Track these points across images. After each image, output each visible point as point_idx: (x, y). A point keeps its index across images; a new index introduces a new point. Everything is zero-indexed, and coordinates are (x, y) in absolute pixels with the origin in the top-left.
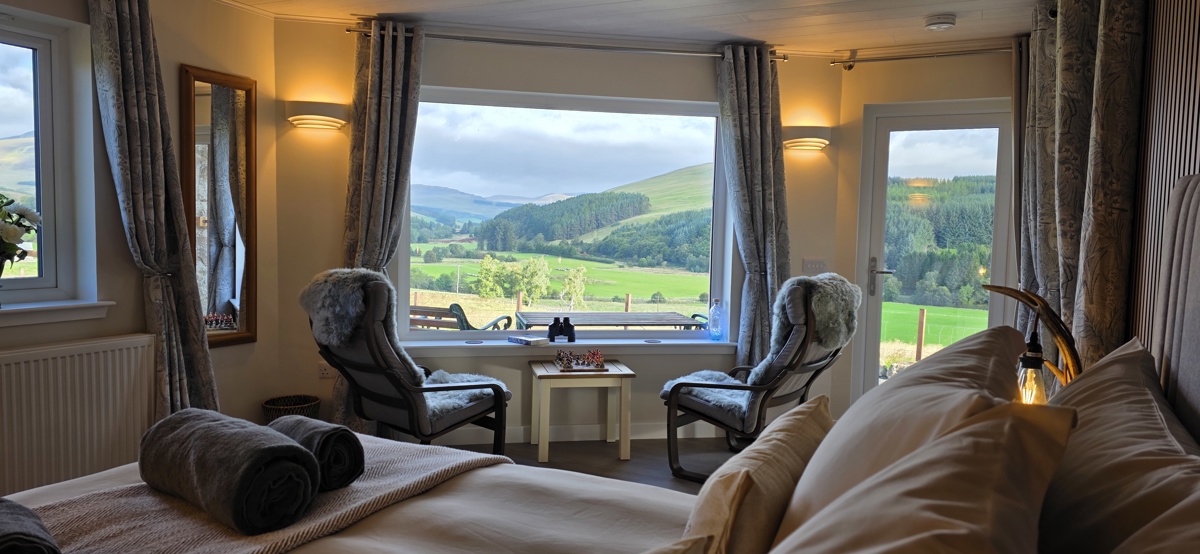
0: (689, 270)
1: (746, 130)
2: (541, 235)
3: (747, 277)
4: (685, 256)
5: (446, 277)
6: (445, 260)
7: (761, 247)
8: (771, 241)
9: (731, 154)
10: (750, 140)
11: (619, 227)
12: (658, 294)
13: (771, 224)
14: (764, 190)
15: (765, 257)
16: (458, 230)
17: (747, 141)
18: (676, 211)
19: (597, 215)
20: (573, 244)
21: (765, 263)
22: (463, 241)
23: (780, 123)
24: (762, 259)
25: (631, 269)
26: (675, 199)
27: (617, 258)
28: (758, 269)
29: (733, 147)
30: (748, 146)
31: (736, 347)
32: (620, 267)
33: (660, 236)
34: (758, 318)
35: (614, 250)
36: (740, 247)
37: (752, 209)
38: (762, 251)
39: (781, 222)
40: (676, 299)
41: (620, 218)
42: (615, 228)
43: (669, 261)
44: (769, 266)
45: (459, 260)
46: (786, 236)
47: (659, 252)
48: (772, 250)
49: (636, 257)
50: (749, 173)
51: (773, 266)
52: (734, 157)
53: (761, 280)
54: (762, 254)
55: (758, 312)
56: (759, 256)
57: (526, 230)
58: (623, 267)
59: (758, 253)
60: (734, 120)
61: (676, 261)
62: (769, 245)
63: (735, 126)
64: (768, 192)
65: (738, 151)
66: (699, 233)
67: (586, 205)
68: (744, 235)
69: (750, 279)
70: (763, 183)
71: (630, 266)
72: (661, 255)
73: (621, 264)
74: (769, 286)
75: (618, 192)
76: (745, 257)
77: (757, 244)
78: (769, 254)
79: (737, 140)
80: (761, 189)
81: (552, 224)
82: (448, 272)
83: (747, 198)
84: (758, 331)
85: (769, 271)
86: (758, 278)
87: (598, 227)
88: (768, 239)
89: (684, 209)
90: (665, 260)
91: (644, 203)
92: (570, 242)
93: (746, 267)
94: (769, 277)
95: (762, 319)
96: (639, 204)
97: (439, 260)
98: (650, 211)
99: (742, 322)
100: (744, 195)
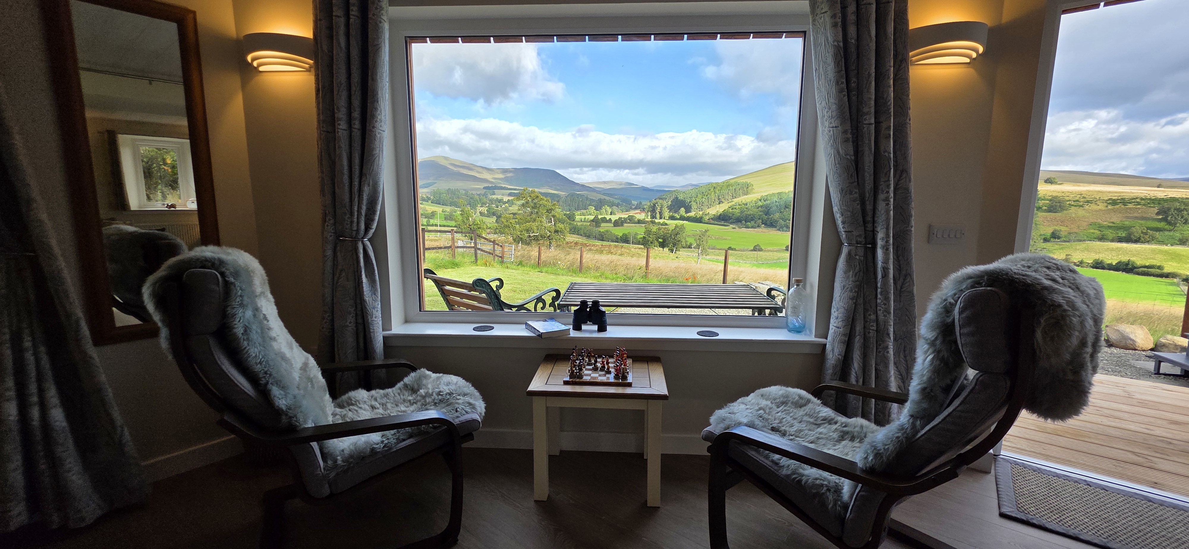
0: (779, 230)
1: (852, 30)
2: (683, 209)
3: (845, 251)
4: (776, 221)
5: (626, 235)
6: (625, 225)
7: (869, 207)
8: (887, 199)
9: (826, 72)
10: (858, 47)
11: (733, 203)
12: (758, 245)
13: (888, 174)
14: (877, 123)
15: (874, 222)
16: (633, 207)
17: (853, 49)
18: (771, 192)
19: (719, 196)
20: (703, 214)
21: (874, 233)
22: (636, 213)
23: (906, 23)
24: (870, 226)
25: (741, 230)
26: (770, 185)
27: (731, 223)
28: (862, 239)
29: (830, 60)
30: (854, 57)
31: (825, 345)
32: (733, 228)
33: (760, 209)
34: (861, 310)
35: (730, 218)
36: (835, 209)
37: (858, 153)
38: (870, 214)
39: (902, 172)
40: (769, 249)
41: (734, 197)
42: (730, 204)
43: (766, 224)
44: (880, 235)
45: (633, 225)
46: (907, 191)
47: (759, 219)
48: (888, 212)
49: (744, 222)
50: (854, 98)
51: (887, 235)
52: (831, 74)
53: (865, 256)
54: (869, 218)
55: (861, 301)
56: (865, 222)
57: (674, 206)
58: (735, 228)
59: (864, 217)
60: (834, 16)
61: (771, 224)
62: (881, 206)
63: (835, 25)
64: (884, 125)
65: (837, 64)
66: (786, 207)
67: (712, 190)
68: (844, 192)
69: (849, 254)
70: (876, 112)
71: (740, 228)
72: (761, 221)
73: (734, 226)
74: (880, 264)
75: (733, 181)
76: (843, 223)
77: (863, 203)
78: (881, 219)
79: (837, 48)
80: (873, 121)
81: (690, 202)
82: (626, 232)
83: (849, 136)
84: (859, 328)
85: (880, 243)
86: (861, 252)
87: (719, 203)
88: (881, 196)
89: (776, 191)
90: (763, 224)
91: (750, 188)
92: (701, 213)
93: (843, 236)
94: (880, 253)
95: (866, 310)
96: (746, 189)
97: (622, 225)
98: (754, 193)
99: (834, 313)
100: (845, 132)
